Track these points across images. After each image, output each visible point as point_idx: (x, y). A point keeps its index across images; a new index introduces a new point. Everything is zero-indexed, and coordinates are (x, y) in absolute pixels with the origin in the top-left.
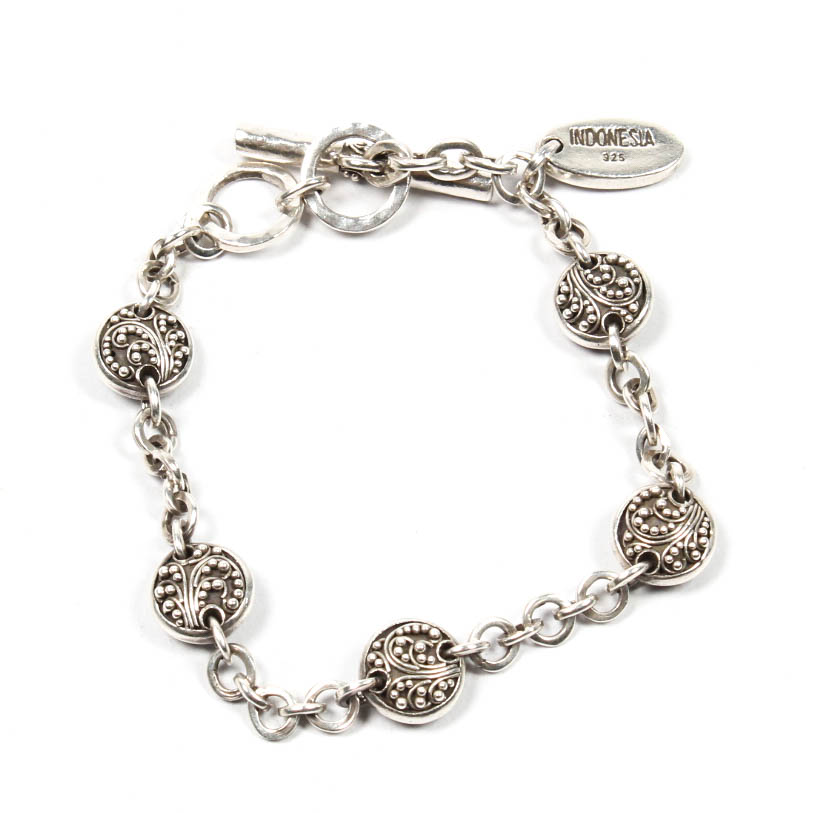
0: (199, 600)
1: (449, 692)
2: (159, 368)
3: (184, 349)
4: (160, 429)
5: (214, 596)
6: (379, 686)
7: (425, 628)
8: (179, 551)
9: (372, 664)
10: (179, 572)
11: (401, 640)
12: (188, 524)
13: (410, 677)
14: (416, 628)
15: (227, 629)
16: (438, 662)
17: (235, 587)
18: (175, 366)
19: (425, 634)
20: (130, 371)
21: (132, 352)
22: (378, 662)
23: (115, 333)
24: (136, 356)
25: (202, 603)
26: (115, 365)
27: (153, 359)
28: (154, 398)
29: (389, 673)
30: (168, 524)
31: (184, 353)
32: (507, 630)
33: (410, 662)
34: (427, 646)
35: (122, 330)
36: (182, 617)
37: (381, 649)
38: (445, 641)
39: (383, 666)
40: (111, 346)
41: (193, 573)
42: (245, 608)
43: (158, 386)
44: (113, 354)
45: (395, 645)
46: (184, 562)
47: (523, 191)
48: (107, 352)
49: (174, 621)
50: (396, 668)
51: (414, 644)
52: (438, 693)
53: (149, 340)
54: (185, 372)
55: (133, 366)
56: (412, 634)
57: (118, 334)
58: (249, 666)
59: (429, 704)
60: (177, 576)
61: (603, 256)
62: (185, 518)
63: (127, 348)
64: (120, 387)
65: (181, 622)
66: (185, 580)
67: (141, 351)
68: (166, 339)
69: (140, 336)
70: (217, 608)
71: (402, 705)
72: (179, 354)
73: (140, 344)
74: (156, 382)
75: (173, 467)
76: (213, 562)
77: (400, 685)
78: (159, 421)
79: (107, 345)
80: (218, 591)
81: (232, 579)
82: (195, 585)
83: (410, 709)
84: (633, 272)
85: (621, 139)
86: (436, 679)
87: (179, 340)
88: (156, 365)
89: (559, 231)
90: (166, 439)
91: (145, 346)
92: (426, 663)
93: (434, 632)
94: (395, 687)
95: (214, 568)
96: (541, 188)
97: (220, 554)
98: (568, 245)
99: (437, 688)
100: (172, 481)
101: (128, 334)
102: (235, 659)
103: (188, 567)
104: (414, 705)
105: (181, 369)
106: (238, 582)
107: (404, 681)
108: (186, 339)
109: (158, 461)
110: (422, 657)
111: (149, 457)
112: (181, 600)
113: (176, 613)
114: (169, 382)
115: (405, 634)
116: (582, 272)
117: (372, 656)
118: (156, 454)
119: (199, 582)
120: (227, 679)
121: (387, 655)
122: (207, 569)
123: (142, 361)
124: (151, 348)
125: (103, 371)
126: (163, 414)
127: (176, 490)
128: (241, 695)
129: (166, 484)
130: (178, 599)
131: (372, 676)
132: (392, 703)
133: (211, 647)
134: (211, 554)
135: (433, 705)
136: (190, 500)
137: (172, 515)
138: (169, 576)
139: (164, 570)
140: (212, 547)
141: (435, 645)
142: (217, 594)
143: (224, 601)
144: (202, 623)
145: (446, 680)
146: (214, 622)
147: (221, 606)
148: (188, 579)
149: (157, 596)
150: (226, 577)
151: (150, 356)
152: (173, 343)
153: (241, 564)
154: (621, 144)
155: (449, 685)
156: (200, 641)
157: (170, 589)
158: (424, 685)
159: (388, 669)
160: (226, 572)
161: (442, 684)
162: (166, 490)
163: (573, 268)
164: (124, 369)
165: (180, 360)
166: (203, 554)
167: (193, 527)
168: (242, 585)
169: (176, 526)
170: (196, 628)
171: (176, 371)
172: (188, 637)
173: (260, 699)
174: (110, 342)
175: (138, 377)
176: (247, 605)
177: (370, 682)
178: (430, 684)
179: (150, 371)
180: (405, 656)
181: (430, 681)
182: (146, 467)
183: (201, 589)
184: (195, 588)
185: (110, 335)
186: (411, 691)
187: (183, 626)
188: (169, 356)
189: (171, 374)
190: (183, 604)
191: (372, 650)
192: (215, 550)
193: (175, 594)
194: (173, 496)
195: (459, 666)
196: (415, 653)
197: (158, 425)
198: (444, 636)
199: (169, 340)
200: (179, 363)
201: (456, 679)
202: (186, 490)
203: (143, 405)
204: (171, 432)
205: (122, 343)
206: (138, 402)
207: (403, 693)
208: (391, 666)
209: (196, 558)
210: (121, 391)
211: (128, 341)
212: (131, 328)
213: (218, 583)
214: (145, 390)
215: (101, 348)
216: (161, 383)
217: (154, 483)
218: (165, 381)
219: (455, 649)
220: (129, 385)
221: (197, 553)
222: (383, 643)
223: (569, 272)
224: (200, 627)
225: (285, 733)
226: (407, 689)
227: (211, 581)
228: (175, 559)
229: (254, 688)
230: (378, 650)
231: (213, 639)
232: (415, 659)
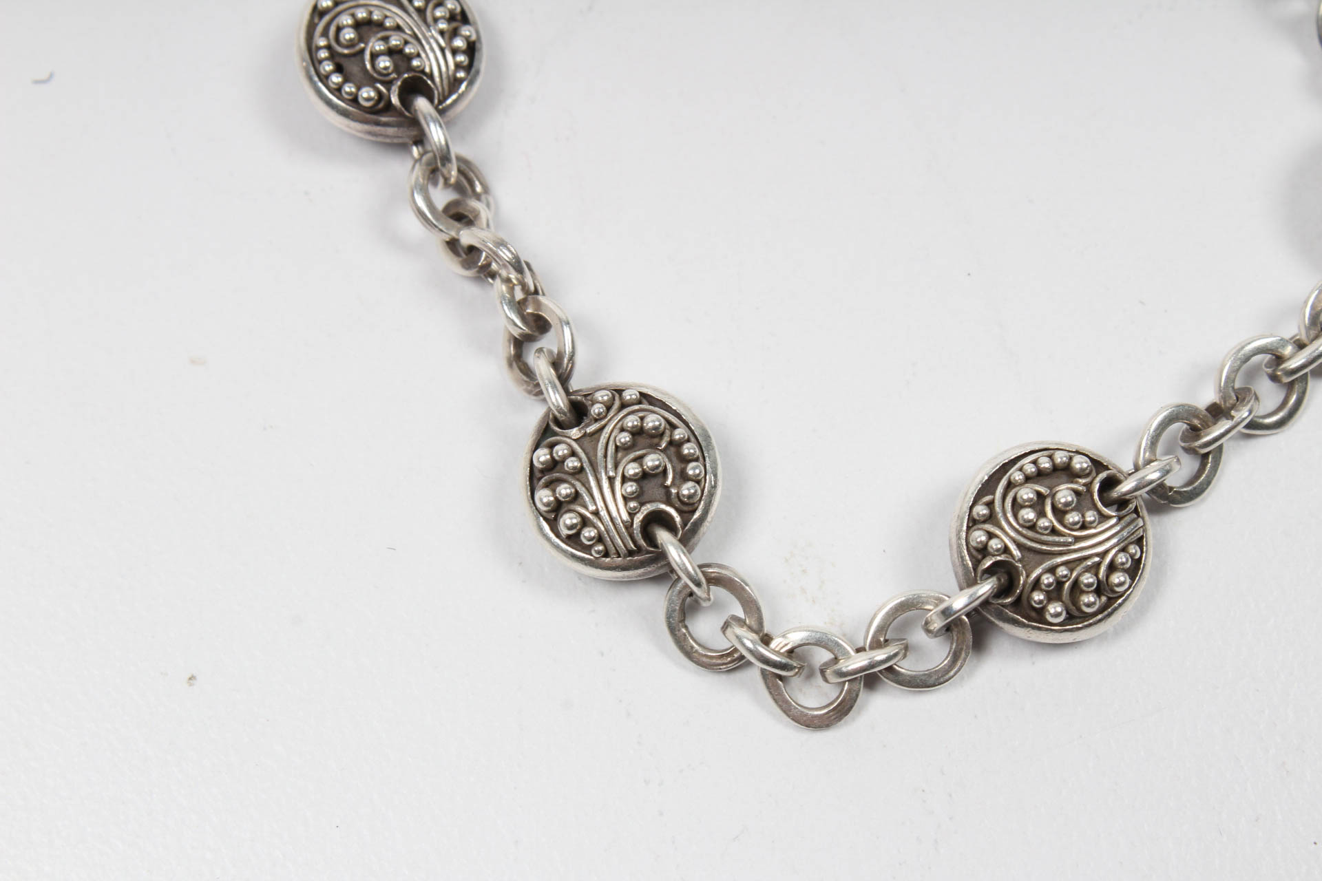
0: (626, 499)
1: (1135, 569)
2: (431, 76)
3: (466, 31)
4: (458, 187)
5: (652, 487)
6: (1002, 592)
7: (1060, 458)
8: (560, 411)
9: (983, 551)
10: (573, 454)
11: (1026, 493)
12: (560, 355)
13: (1059, 560)
14: (1045, 464)
15: (686, 541)
16: (1104, 518)
17: (686, 460)
18: (458, 66)
19: (1065, 471)
20: (379, 93)
21: (374, 56)
22: (994, 544)
23: (333, 29)
24: (384, 63)
25: (632, 504)
26: (349, 88)
27: (415, 63)
28: (436, 134)
29: (1020, 561)
30: (518, 360)
31: (467, 38)
32: (1196, 422)
33: (1054, 531)
34: (1077, 493)
35: (346, 20)
36: (600, 539)
37: (991, 518)
38: (1103, 475)
39: (1006, 550)
40: (333, 56)
41: (600, 453)
42: (711, 495)
43: (436, 108)
44: (339, 69)
45: (1017, 506)
46: (575, 432)
48: (328, 67)
49: (587, 549)
50: (1030, 549)
51: (1053, 496)
52: (1117, 578)
53: (398, 28)
54: (478, 72)
55: (383, 83)
56: (1040, 475)
57: (339, 29)
58: (750, 604)
59: (1104, 599)
60: (572, 463)
62: (548, 342)
63: (362, 51)
64: (366, 127)
65: (601, 548)
66: (586, 466)
67: (391, 52)
68: (429, 19)
69: (380, 25)
70: (663, 507)
71: (1057, 615)
72: (459, 43)
73: (386, 39)
74: (431, 100)
75: (506, 255)
76: (632, 421)
77: (1047, 579)
78: (454, 173)
79: (323, 54)
80: (655, 476)
81: (676, 445)
82: (611, 474)
83: (1075, 617)
86: (1106, 552)
87: (452, 18)
88: (423, 72)
90: (473, 203)
91: (395, 41)
92: (1084, 526)
93: (1079, 463)
94: (1036, 585)
95: (638, 432)
97: (640, 402)
99: (1112, 568)
100: (508, 280)
101: (358, 25)
102: (718, 592)
103: (586, 441)
104: (1079, 609)
105: (469, 68)
106: (688, 449)
107: (1052, 570)
108: (463, 13)
109: (472, 250)
110: (1073, 517)
111: (453, 245)
112: (592, 508)
113: (589, 533)
114: (454, 97)
115: (1028, 479)
117: (979, 536)
118: (467, 237)
119: (616, 466)
120: (705, 628)
121: (1004, 523)
122: (625, 438)
123: (397, 69)
124: (406, 42)
125: (329, 103)
126: (459, 159)
127: (519, 295)
128: (742, 657)
129: (499, 287)
130: (586, 507)
131: (990, 571)
132: (1037, 616)
133: (665, 574)
134: (623, 406)
135: (1111, 601)
136: (551, 306)
137: (520, 344)
138: (554, 464)
139: (542, 456)
140: (620, 392)
141: (1089, 486)
142: (659, 480)
143: (674, 491)
144: (642, 542)
145: (1124, 550)
146: (663, 536)
147: (668, 502)
148: (593, 465)
149: (543, 508)
150: (664, 445)
151: (409, 58)
152: (443, 25)
153: (681, 411)
155: (1132, 556)
156: (644, 574)
157: (564, 490)
158: (1088, 569)
159: (1016, 553)
160: (662, 435)
161: (1122, 558)
162: (503, 297)
164: (367, 93)
165: (464, 52)
166: (609, 408)
167: (571, 358)
168: (698, 453)
169: (542, 368)
170: (631, 553)
171: (461, 74)
172: (626, 573)
173: (784, 660)
174: (329, 47)
175: (395, 100)
176: (714, 487)
177: (986, 588)
178: (1098, 565)
179: (417, 85)
180: (1043, 523)
181: (1097, 559)
182: (451, 266)
183: (624, 479)
184: (611, 480)
185: (325, 34)
186: (1067, 585)
187: (606, 554)
188: (442, 50)
189: (455, 83)
190: (596, 513)
191: (973, 523)
192: (627, 396)
193: (576, 497)
194: (519, 307)
195: (1139, 516)
196: (1060, 513)
197: (453, 180)
198: (1098, 465)
199: (436, 20)
200: (461, 58)
201: (1139, 542)
202: (536, 292)
203: (415, 151)
204: (479, 189)
205: (351, 44)
206: (403, 147)
207: (1054, 593)
208: (1020, 546)
209: (596, 420)
210: (370, 133)
211: (361, 39)
212: (361, 14)
213: (651, 461)
214: (414, 123)
215: (315, 62)
216: (440, 102)
217: (471, 289)
218: (446, 98)
219: (1125, 487)
220: (384, 119)
221: (596, 409)
222: (990, 505)
224: (639, 550)
225: (842, 710)
226: (1060, 584)
227: (638, 460)
228: (557, 429)
229: (766, 640)
230: (984, 522)
231: (669, 564)
232: (1061, 522)
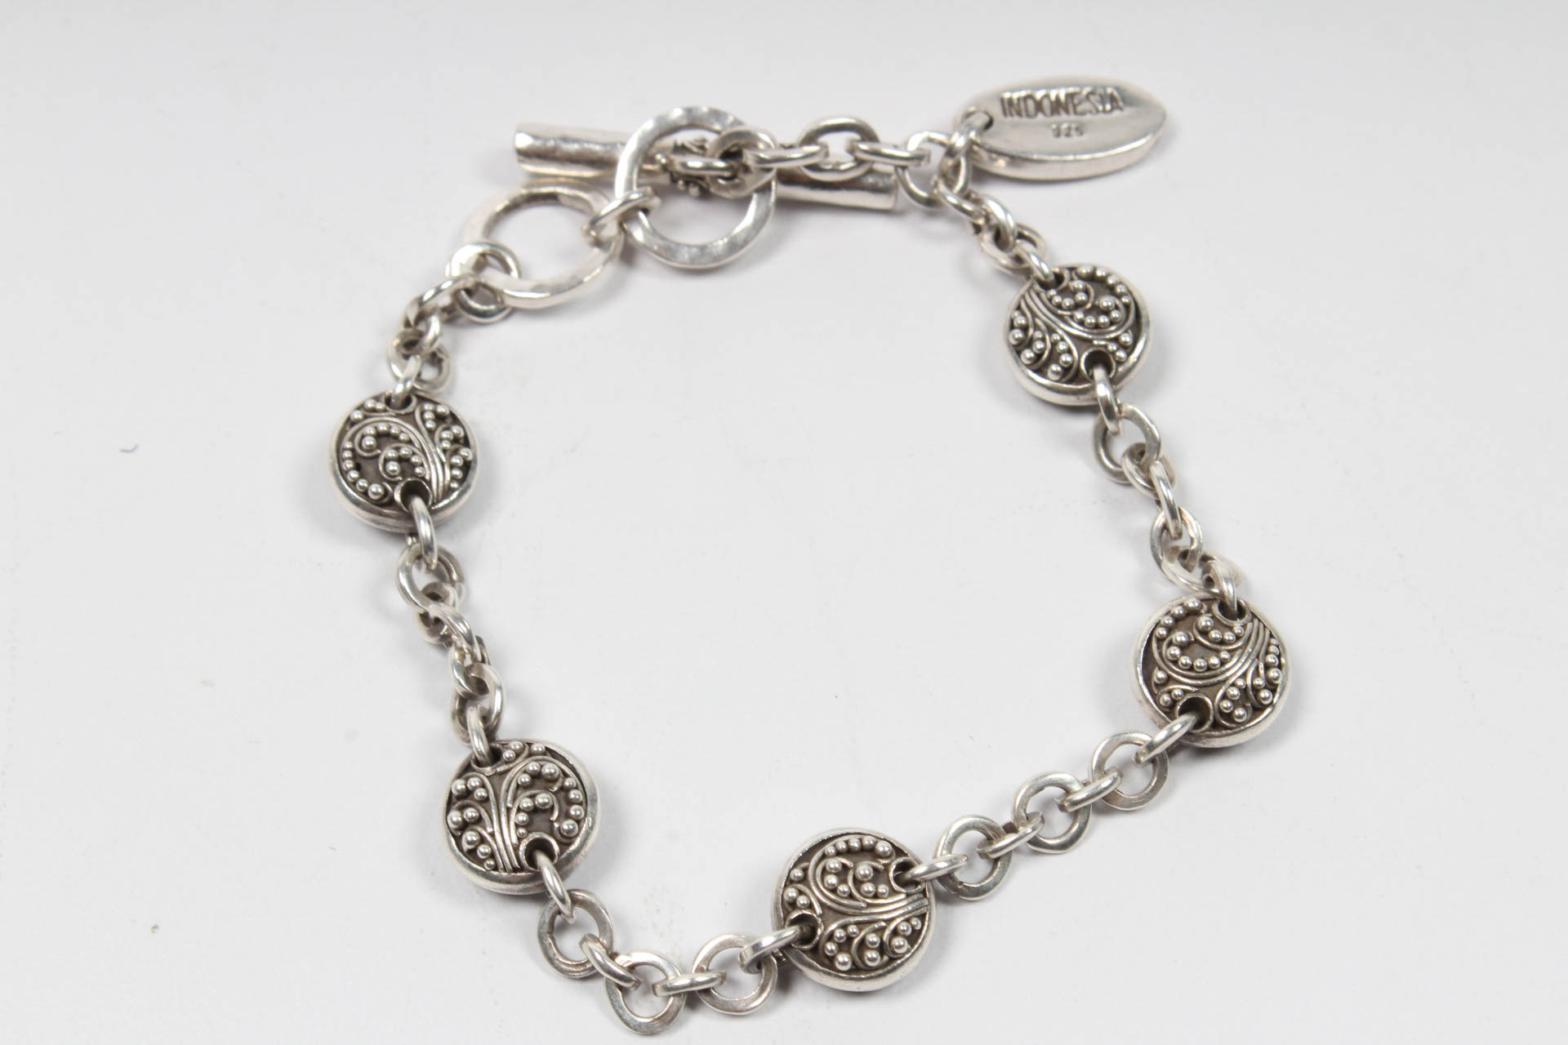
0: (517, 826)
1: (914, 937)
2: (429, 483)
3: (464, 452)
4: (438, 573)
5: (539, 820)
6: (805, 939)
7: (868, 841)
8: (481, 754)
9: (793, 904)
10: (483, 786)
11: (834, 863)
12: (490, 712)
13: (852, 919)
14: (855, 844)
15: (563, 867)
16: (893, 892)
17: (570, 803)
18: (453, 478)
19: (869, 852)
20: (386, 491)
21: (386, 461)
22: (802, 900)
23: (358, 436)
24: (393, 467)
25: (522, 831)
26: (362, 483)
27: (418, 470)
28: (425, 529)
29: (820, 916)
30: (460, 715)
31: (464, 458)
32: (990, 833)
33: (851, 896)
34: (875, 870)
35: (370, 430)
36: (492, 856)
37: (804, 880)
38: (901, 860)
39: (810, 906)
40: (355, 456)
41: (504, 787)
42: (588, 834)
43: (429, 509)
44: (358, 467)
45: (824, 872)
46: (488, 770)
47: (942, 188)
48: (349, 464)
49: (481, 862)
50: (830, 908)
51: (855, 868)
52: (897, 941)
53: (410, 442)
54: (469, 487)
55: (390, 483)
56: (849, 852)
57: (363, 437)
58: (602, 923)
59: (886, 958)
60: (480, 793)
61: (1072, 269)
62: (485, 703)
63: (377, 456)
64: (372, 516)
65: (492, 863)
66: (492, 797)
67: (401, 460)
68: (437, 439)
69: (396, 438)
70: (546, 837)
71: (844, 964)
72: (456, 460)
73: (398, 449)
74: (426, 501)
75: (462, 628)
76: (533, 766)
77: (839, 933)
78: (435, 561)
79: (347, 454)
80: (544, 811)
81: (565, 790)
82: (510, 805)
83: (858, 969)
84: (1119, 289)
85: (1075, 106)
86: (892, 920)
87: (455, 440)
88: (423, 478)
89: (1000, 238)
90: (448, 588)
91: (404, 451)
92: (876, 896)
93: (882, 847)
94: (831, 937)
95: (536, 776)
96: (966, 184)
97: (544, 754)
98: (1018, 259)
99: (895, 933)
100: (460, 649)
101: (380, 436)
102: (579, 912)
103: (496, 779)
104: (863, 962)
105: (461, 481)
106: (573, 795)
107: (844, 927)
108: (466, 438)
109: (438, 621)
110: (868, 887)
111: (424, 617)
112: (490, 830)
113: (483, 849)
114: (446, 502)
115: (839, 853)
116: (1043, 295)
117: (791, 893)
118: (434, 610)
119: (515, 798)
120: (570, 944)
121: (814, 888)
122: (526, 778)
123: (403, 473)
124: (414, 454)
125: (345, 492)
126: (442, 551)
127: (468, 662)
128: (593, 968)
129: (454, 654)
130: (485, 829)
131: (794, 922)
132: (829, 963)
133: (541, 896)
134: (531, 755)
135: (892, 960)
136: (491, 675)
137: (465, 701)
138: (468, 793)
139: (460, 785)
140: (530, 744)
141: (887, 866)
142: (543, 816)
143: (556, 825)
144: (525, 862)
145: (908, 920)
146: (542, 859)
147: (552, 834)
148: (497, 796)
149: (452, 826)
150: (556, 789)
151: (414, 466)
152: (446, 445)
153: (576, 766)
154: (1076, 113)
155: (913, 927)
156: (524, 890)
157: (470, 813)
158: (875, 931)
159: (819, 910)
160: (554, 781)
161: (904, 926)
162: (454, 662)
163: (1028, 291)
164: (375, 488)
165: (460, 468)
166: (518, 755)
167: (499, 715)
168: (582, 798)
169: (473, 716)
170: (515, 870)
171: (455, 485)
172: (509, 886)
173: (622, 972)
174: (353, 450)
175: (397, 497)
176: (592, 828)
177: (790, 932)
178: (883, 929)
179: (417, 488)
180: (843, 888)
181: (883, 924)
182: (420, 632)
183: (519, 810)
184: (508, 810)
185: (352, 439)
186: (856, 941)
187: (496, 868)
188: (442, 464)
189: (448, 491)
190: (492, 835)
191: (790, 882)
192: (535, 748)
193: (479, 820)
194: (466, 672)
195: (925, 896)
196: (858, 882)
197: (433, 567)
198: (898, 851)
199: (441, 440)
200: (457, 472)
201: (922, 917)
202: (483, 661)
203: (410, 541)
204: (455, 576)
205: (370, 449)
206: (400, 537)
207: (845, 945)
208: (822, 904)
209: (506, 763)
210: (374, 521)
211: (379, 446)
212: (383, 427)
213: (543, 798)
214: (410, 517)
215: (340, 460)
216: (433, 504)
217: (435, 655)
218: (439, 501)
219: (918, 870)
220: (386, 511)
221: (507, 754)
222: (805, 870)
223: (1023, 297)
224: (522, 869)
225: (666, 1021)
226: (850, 939)
227: (532, 797)
228: (475, 766)
229: (613, 956)
230: (799, 882)
231: (543, 886)
232: (859, 891)
